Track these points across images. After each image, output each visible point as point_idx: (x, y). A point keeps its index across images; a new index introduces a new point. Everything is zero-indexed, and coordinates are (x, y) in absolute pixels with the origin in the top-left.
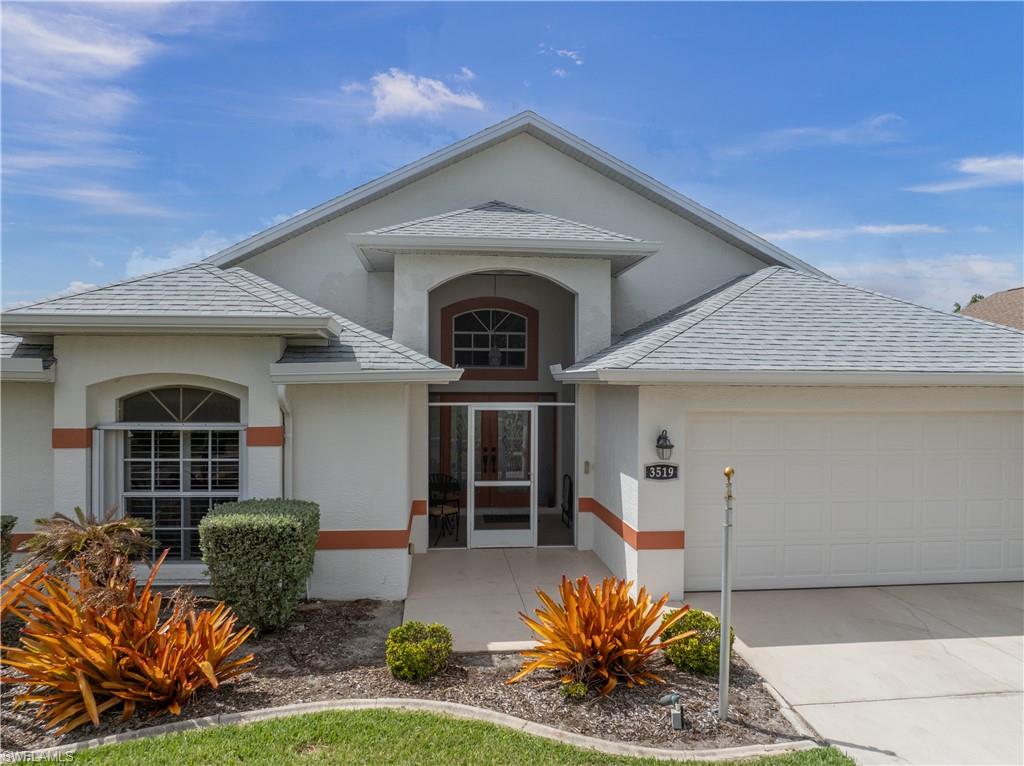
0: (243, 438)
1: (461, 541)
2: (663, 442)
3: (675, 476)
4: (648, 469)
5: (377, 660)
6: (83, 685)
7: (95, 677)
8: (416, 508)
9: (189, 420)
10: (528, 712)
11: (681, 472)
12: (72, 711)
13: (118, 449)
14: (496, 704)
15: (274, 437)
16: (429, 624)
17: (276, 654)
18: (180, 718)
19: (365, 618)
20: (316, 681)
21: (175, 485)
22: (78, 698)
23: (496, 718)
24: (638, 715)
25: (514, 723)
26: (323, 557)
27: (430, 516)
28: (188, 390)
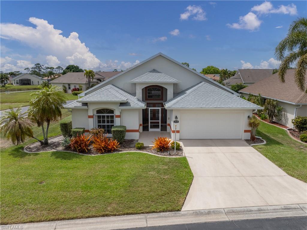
0: (115, 117)
1: (148, 130)
2: (176, 117)
3: (178, 122)
4: (174, 121)
5: (134, 147)
6: (102, 148)
7: (103, 148)
8: (140, 125)
9: (107, 113)
10: (152, 152)
11: (179, 122)
12: (101, 151)
13: (97, 118)
14: (149, 152)
15: (119, 116)
16: (141, 143)
17: (122, 146)
18: (112, 152)
19: (133, 142)
20: (127, 149)
21: (105, 123)
22: (101, 150)
23: (148, 153)
24: (165, 153)
25: (150, 154)
26: (127, 133)
27: (143, 126)
28: (106, 109)
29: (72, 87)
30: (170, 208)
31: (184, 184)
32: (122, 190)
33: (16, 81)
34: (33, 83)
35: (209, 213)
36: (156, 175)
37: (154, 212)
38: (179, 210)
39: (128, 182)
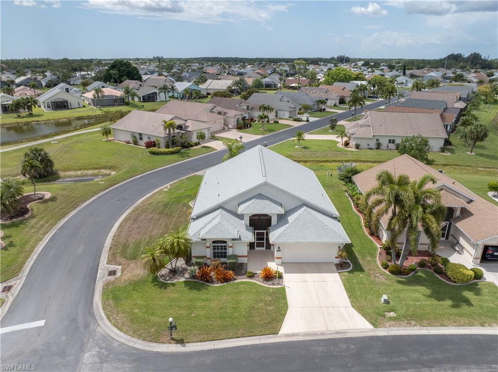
0: (227, 246)
1: (254, 249)
2: (279, 248)
3: (281, 251)
4: (277, 250)
5: (245, 273)
9: (221, 243)
10: (259, 281)
12: (221, 281)
13: (212, 247)
14: (257, 280)
15: (231, 247)
18: (229, 282)
19: (243, 266)
20: (240, 277)
21: (219, 250)
24: (269, 282)
25: (258, 283)
29: (145, 139)
30: (272, 333)
31: (281, 314)
32: (244, 319)
33: (46, 104)
34: (71, 105)
35: (294, 335)
36: (264, 306)
37: (264, 335)
38: (277, 334)
39: (247, 313)
